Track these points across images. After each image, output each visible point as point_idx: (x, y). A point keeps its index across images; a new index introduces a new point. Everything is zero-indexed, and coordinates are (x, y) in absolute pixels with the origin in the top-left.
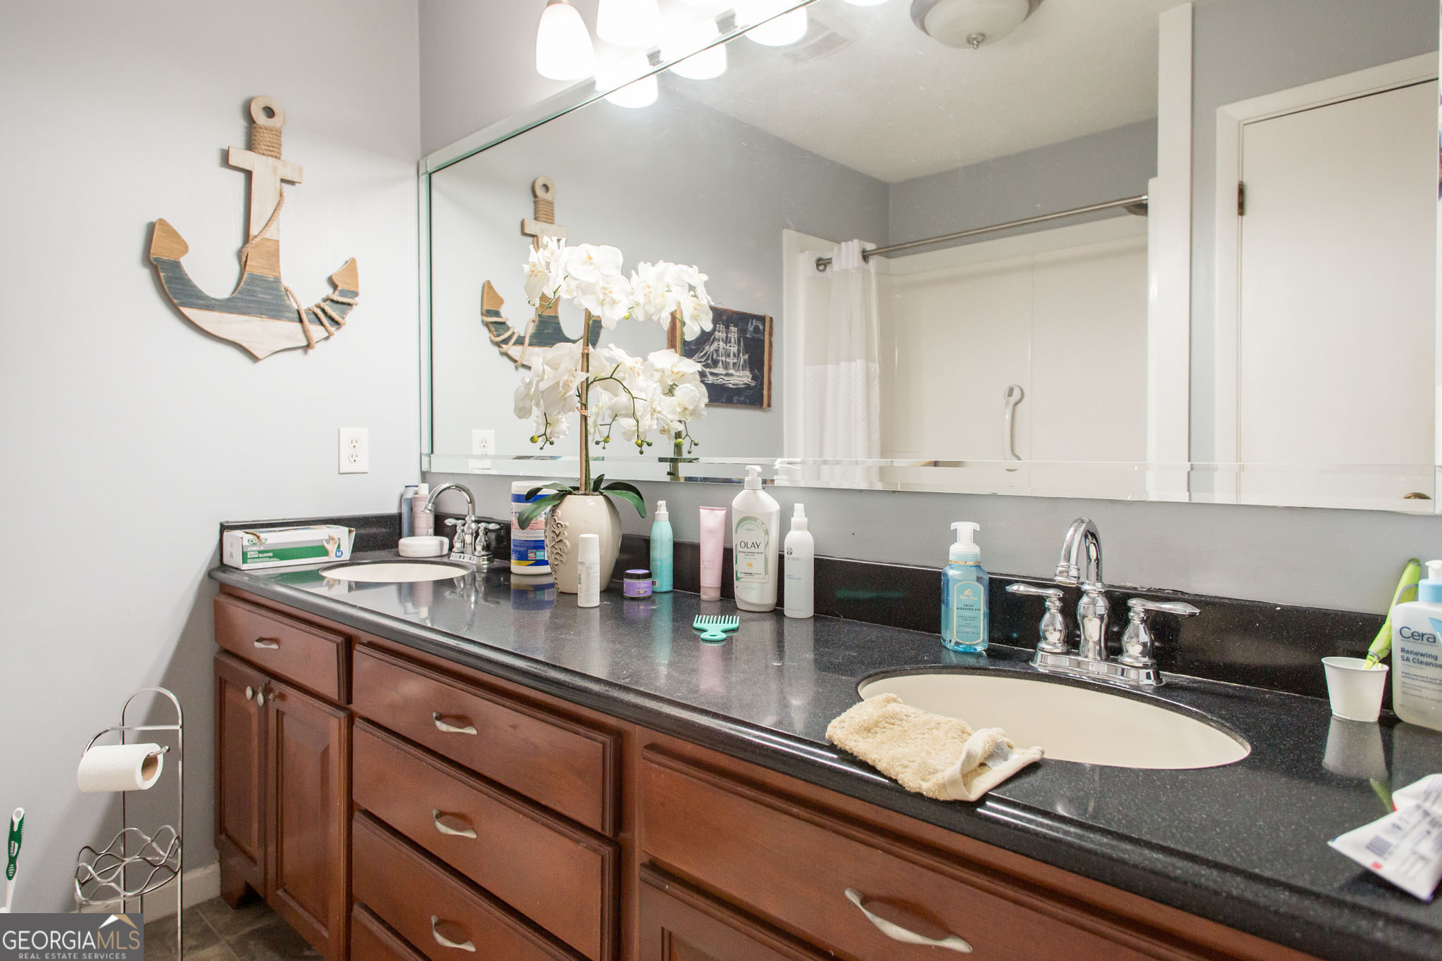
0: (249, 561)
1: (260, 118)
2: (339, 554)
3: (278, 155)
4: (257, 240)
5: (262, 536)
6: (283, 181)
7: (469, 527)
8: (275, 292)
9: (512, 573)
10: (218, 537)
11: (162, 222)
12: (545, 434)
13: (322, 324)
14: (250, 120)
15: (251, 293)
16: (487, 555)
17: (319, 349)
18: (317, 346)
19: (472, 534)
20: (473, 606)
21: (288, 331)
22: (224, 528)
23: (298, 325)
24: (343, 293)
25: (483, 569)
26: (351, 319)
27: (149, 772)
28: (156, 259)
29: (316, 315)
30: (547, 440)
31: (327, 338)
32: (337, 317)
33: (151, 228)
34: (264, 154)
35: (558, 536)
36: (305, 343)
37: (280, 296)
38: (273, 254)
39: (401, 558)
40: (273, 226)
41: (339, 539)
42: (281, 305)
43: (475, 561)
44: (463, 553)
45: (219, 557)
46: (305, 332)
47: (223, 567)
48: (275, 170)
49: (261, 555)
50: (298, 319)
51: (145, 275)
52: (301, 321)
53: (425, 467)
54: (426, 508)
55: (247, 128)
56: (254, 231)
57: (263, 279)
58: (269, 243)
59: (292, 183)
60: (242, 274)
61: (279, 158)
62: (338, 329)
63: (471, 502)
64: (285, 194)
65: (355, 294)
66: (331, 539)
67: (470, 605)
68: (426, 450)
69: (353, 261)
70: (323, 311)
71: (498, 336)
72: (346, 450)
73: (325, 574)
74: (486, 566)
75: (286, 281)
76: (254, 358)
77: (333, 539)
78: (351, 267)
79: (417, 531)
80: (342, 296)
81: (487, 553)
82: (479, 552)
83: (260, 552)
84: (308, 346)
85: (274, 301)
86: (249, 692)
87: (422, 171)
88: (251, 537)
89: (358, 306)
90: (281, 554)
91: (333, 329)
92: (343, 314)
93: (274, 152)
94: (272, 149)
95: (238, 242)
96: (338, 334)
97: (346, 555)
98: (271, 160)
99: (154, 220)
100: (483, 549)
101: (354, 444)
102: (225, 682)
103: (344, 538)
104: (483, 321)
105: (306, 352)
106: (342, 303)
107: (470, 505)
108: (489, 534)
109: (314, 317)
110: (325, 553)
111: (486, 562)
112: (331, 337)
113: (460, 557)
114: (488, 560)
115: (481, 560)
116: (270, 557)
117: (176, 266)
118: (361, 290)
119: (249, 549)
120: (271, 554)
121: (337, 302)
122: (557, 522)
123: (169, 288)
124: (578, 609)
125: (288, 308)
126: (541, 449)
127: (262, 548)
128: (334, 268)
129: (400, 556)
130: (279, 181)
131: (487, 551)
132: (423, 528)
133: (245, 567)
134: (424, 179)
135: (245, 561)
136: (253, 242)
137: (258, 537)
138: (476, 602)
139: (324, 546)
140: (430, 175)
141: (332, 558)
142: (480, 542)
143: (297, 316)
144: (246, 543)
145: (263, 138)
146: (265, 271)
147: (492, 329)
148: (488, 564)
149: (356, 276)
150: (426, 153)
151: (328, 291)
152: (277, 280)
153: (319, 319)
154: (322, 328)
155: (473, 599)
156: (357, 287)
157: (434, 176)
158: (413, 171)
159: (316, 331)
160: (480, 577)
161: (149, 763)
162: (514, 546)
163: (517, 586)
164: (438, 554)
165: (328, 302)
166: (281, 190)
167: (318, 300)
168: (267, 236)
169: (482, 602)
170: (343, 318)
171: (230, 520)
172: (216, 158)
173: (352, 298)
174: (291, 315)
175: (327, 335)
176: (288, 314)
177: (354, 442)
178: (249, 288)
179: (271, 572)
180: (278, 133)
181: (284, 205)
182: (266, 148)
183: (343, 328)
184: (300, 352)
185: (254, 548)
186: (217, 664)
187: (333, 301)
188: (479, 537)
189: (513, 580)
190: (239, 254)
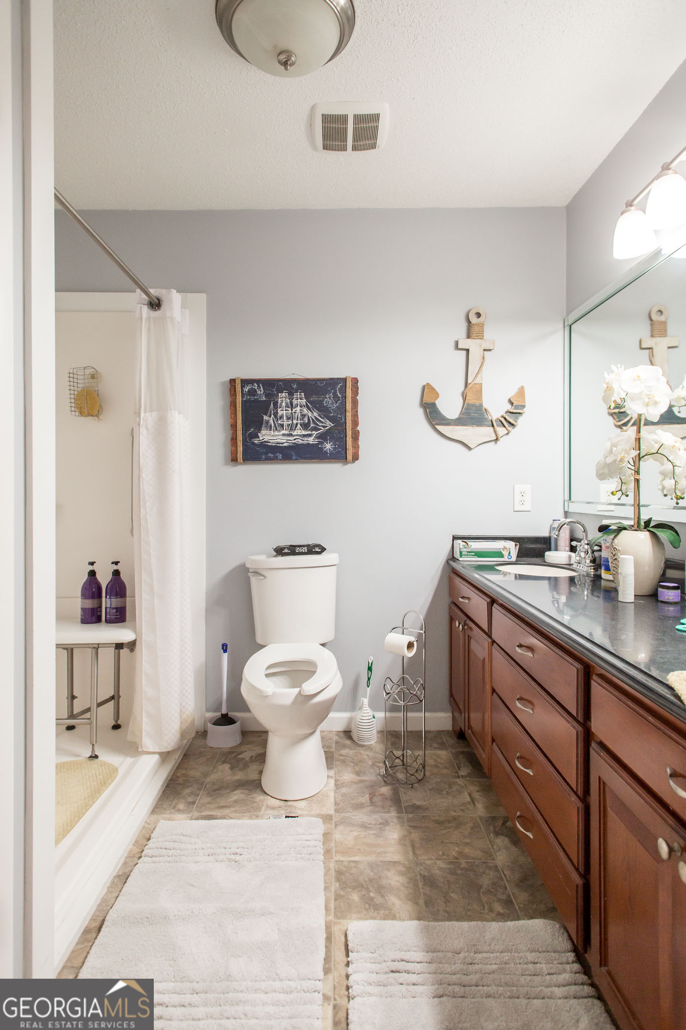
0: (463, 556)
1: (474, 320)
2: (510, 557)
3: (482, 337)
4: (471, 385)
5: (469, 543)
6: (484, 350)
7: (583, 548)
8: (479, 412)
9: (602, 578)
10: (452, 543)
11: (428, 384)
12: (621, 490)
13: (504, 426)
14: (469, 322)
15: (468, 414)
16: (593, 566)
17: (502, 441)
18: (501, 439)
19: (585, 552)
20: (586, 598)
21: (486, 432)
22: (455, 538)
23: (492, 428)
24: (516, 407)
25: (591, 575)
26: (521, 421)
27: (411, 650)
28: (425, 403)
29: (501, 421)
30: (623, 494)
31: (507, 434)
32: (512, 422)
33: (424, 388)
34: (475, 339)
35: (614, 555)
36: (495, 438)
37: (482, 413)
38: (479, 392)
39: (546, 564)
40: (479, 376)
41: (510, 549)
42: (482, 418)
43: (585, 569)
44: (579, 563)
45: (452, 553)
46: (495, 432)
47: (453, 559)
48: (480, 346)
49: (469, 554)
50: (491, 425)
51: (421, 411)
52: (493, 426)
53: (566, 509)
54: (554, 533)
55: (467, 326)
56: (469, 381)
57: (474, 405)
58: (477, 386)
59: (490, 350)
60: (464, 404)
61: (483, 339)
62: (513, 428)
63: (584, 532)
64: (486, 358)
65: (524, 406)
66: (505, 548)
67: (584, 596)
68: (567, 498)
69: (522, 388)
70: (505, 419)
71: (620, 421)
72: (518, 498)
73: (498, 568)
74: (592, 573)
75: (485, 405)
76: (469, 448)
77: (506, 548)
78: (521, 392)
79: (559, 548)
80: (515, 409)
81: (594, 565)
82: (588, 564)
83: (468, 552)
84: (497, 439)
85: (479, 417)
86: (457, 624)
87: (566, 324)
88: (464, 544)
89: (525, 413)
90: (479, 554)
91: (510, 429)
92: (516, 420)
93: (480, 336)
94: (478, 335)
95: (462, 387)
96: (514, 431)
97: (514, 559)
98: (478, 341)
99: (425, 384)
100: (590, 562)
101: (523, 494)
102: (453, 618)
103: (512, 549)
104: (608, 413)
105: (496, 443)
106: (516, 413)
107: (584, 533)
108: (594, 553)
109: (500, 423)
110: (502, 556)
111: (593, 571)
112: (510, 433)
113: (578, 565)
114: (594, 569)
115: (589, 569)
116: (473, 555)
117: (434, 405)
118: (527, 404)
119: (463, 550)
120: (474, 554)
121: (513, 413)
122: (614, 547)
123: (430, 416)
124: (619, 602)
125: (486, 419)
126: (619, 499)
127: (469, 550)
128: (511, 393)
129: (545, 562)
130: (482, 351)
131: (593, 563)
132: (563, 546)
133: (461, 559)
134: (567, 329)
135: (461, 557)
136: (469, 387)
137: (467, 544)
138: (587, 596)
139: (501, 552)
140: (570, 326)
141: (506, 559)
142: (589, 557)
143: (491, 423)
144: (461, 547)
145: (475, 329)
146: (474, 401)
147: (615, 417)
148: (593, 572)
149: (524, 396)
150: (569, 311)
151: (508, 407)
152: (481, 405)
153: (503, 424)
154: (504, 428)
155: (586, 593)
156: (525, 402)
157: (572, 326)
158: (561, 325)
159: (501, 431)
160: (588, 579)
161: (410, 645)
162: (603, 561)
163: (605, 587)
164: (568, 563)
165: (508, 414)
166: (483, 356)
167: (503, 413)
168: (476, 382)
169: (590, 595)
170: (516, 422)
171: (457, 534)
172: (453, 345)
173: (522, 409)
174: (488, 423)
175: (507, 432)
176: (486, 423)
177: (523, 493)
178: (467, 411)
179: (473, 563)
180: (482, 325)
181: (485, 364)
182: (476, 335)
183: (517, 427)
184: (493, 443)
185: (465, 550)
186: (450, 608)
187: (510, 412)
188: (588, 554)
189: (603, 582)
190: (463, 394)
